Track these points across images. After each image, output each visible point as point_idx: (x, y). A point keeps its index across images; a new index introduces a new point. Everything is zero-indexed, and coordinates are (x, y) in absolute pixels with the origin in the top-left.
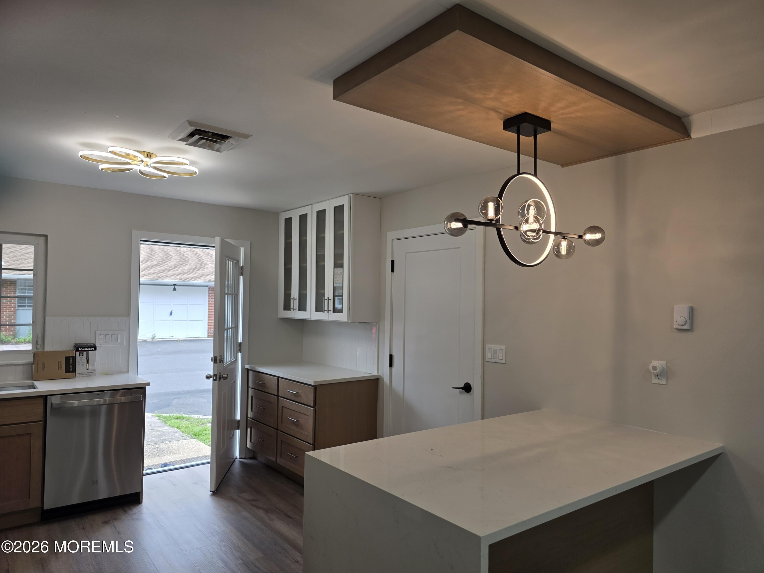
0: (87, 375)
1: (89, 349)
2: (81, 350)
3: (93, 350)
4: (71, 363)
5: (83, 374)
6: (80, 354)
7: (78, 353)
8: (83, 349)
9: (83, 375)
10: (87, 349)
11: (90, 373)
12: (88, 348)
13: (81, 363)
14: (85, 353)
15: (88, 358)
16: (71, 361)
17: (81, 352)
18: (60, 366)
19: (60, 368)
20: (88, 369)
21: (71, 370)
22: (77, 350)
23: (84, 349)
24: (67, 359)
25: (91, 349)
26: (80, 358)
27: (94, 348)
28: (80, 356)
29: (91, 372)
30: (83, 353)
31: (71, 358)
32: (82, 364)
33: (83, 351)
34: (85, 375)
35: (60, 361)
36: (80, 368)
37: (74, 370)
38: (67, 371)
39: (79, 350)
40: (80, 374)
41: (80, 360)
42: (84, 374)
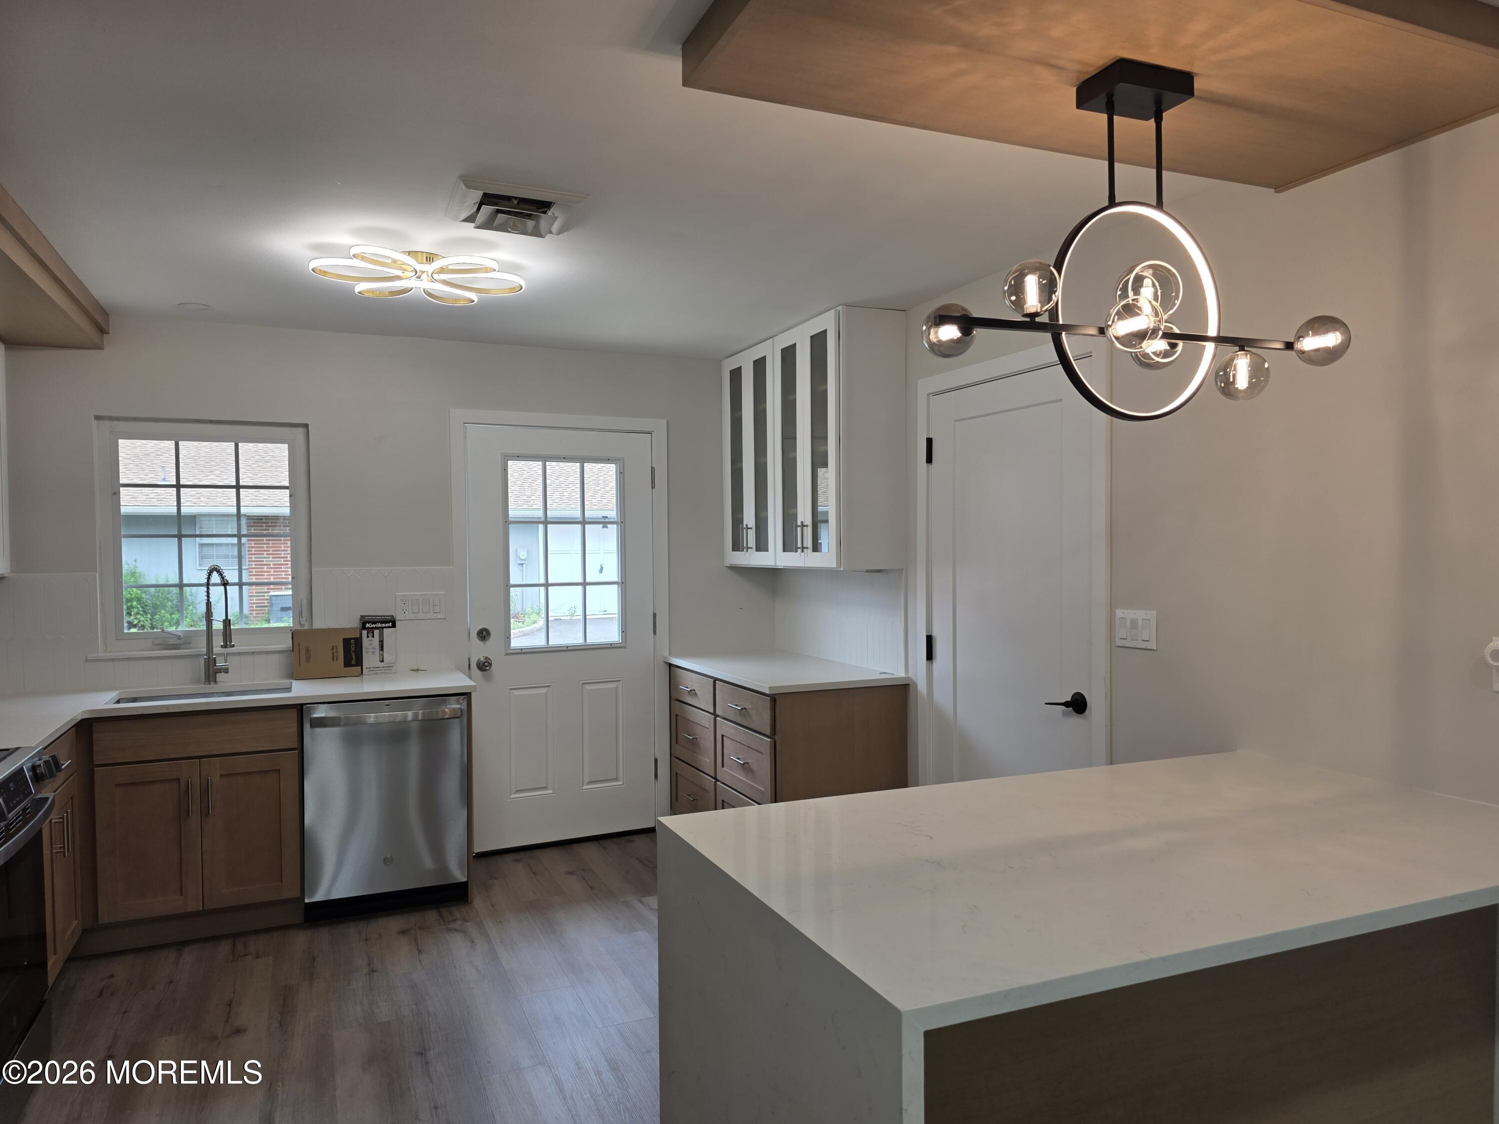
0: (381, 671)
1: (384, 625)
2: (369, 626)
3: (389, 627)
4: (353, 649)
5: (375, 669)
6: (368, 633)
7: (365, 633)
8: (372, 624)
9: (376, 672)
10: (380, 625)
11: (387, 667)
12: (382, 623)
13: (371, 650)
14: (376, 632)
15: (381, 642)
16: (353, 646)
17: (371, 631)
18: (335, 654)
19: (335, 658)
20: (383, 661)
21: (353, 662)
22: (364, 628)
23: (374, 626)
24: (346, 642)
25: (387, 625)
26: (369, 641)
27: (391, 624)
28: (368, 637)
29: (389, 667)
30: (373, 633)
31: (353, 641)
32: (373, 652)
33: (373, 628)
34: (377, 672)
35: (336, 646)
36: (370, 658)
37: (359, 663)
38: (347, 664)
39: (367, 627)
40: (370, 669)
41: (369, 644)
42: (377, 669)
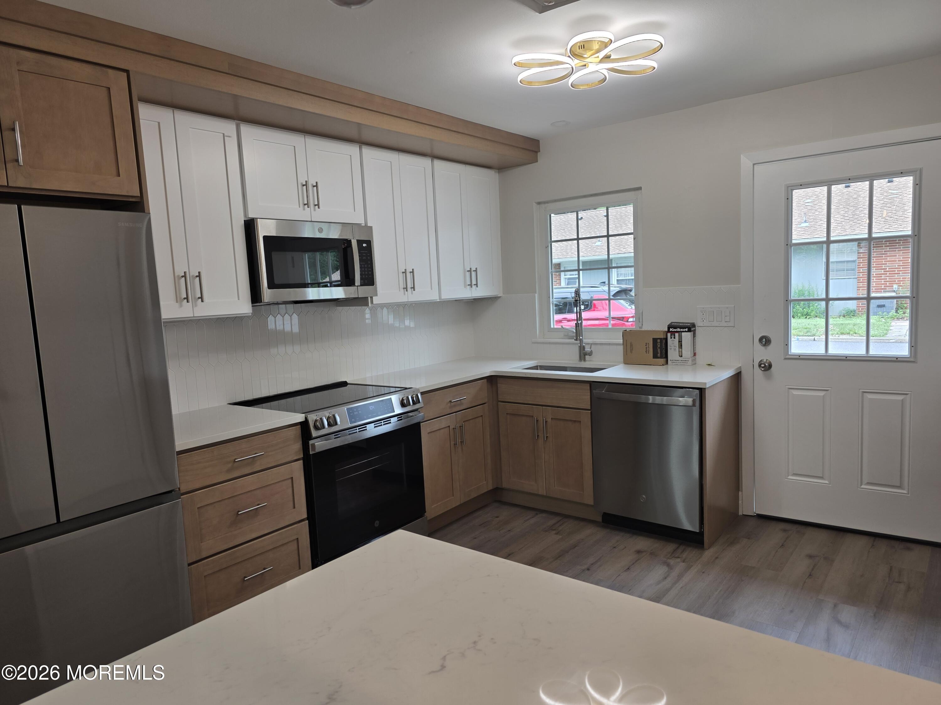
0: (680, 364)
1: (682, 330)
2: (672, 330)
3: (686, 331)
4: (659, 346)
5: (676, 361)
6: (671, 335)
7: (669, 335)
8: (674, 329)
9: (676, 363)
10: (679, 330)
11: (684, 361)
12: (680, 328)
13: (673, 348)
14: (677, 335)
15: (680, 342)
16: (659, 344)
17: (673, 333)
18: (648, 349)
19: (647, 351)
20: (681, 356)
21: (659, 355)
22: (669, 331)
23: (675, 330)
24: (655, 340)
25: (684, 330)
26: (672, 341)
27: (687, 329)
28: (671, 338)
29: (685, 361)
30: (675, 335)
31: (659, 341)
32: (674, 349)
33: (674, 332)
34: (678, 363)
35: (648, 343)
36: (673, 353)
37: (665, 356)
38: (655, 356)
39: (670, 330)
40: (673, 361)
41: (672, 343)
42: (678, 362)
